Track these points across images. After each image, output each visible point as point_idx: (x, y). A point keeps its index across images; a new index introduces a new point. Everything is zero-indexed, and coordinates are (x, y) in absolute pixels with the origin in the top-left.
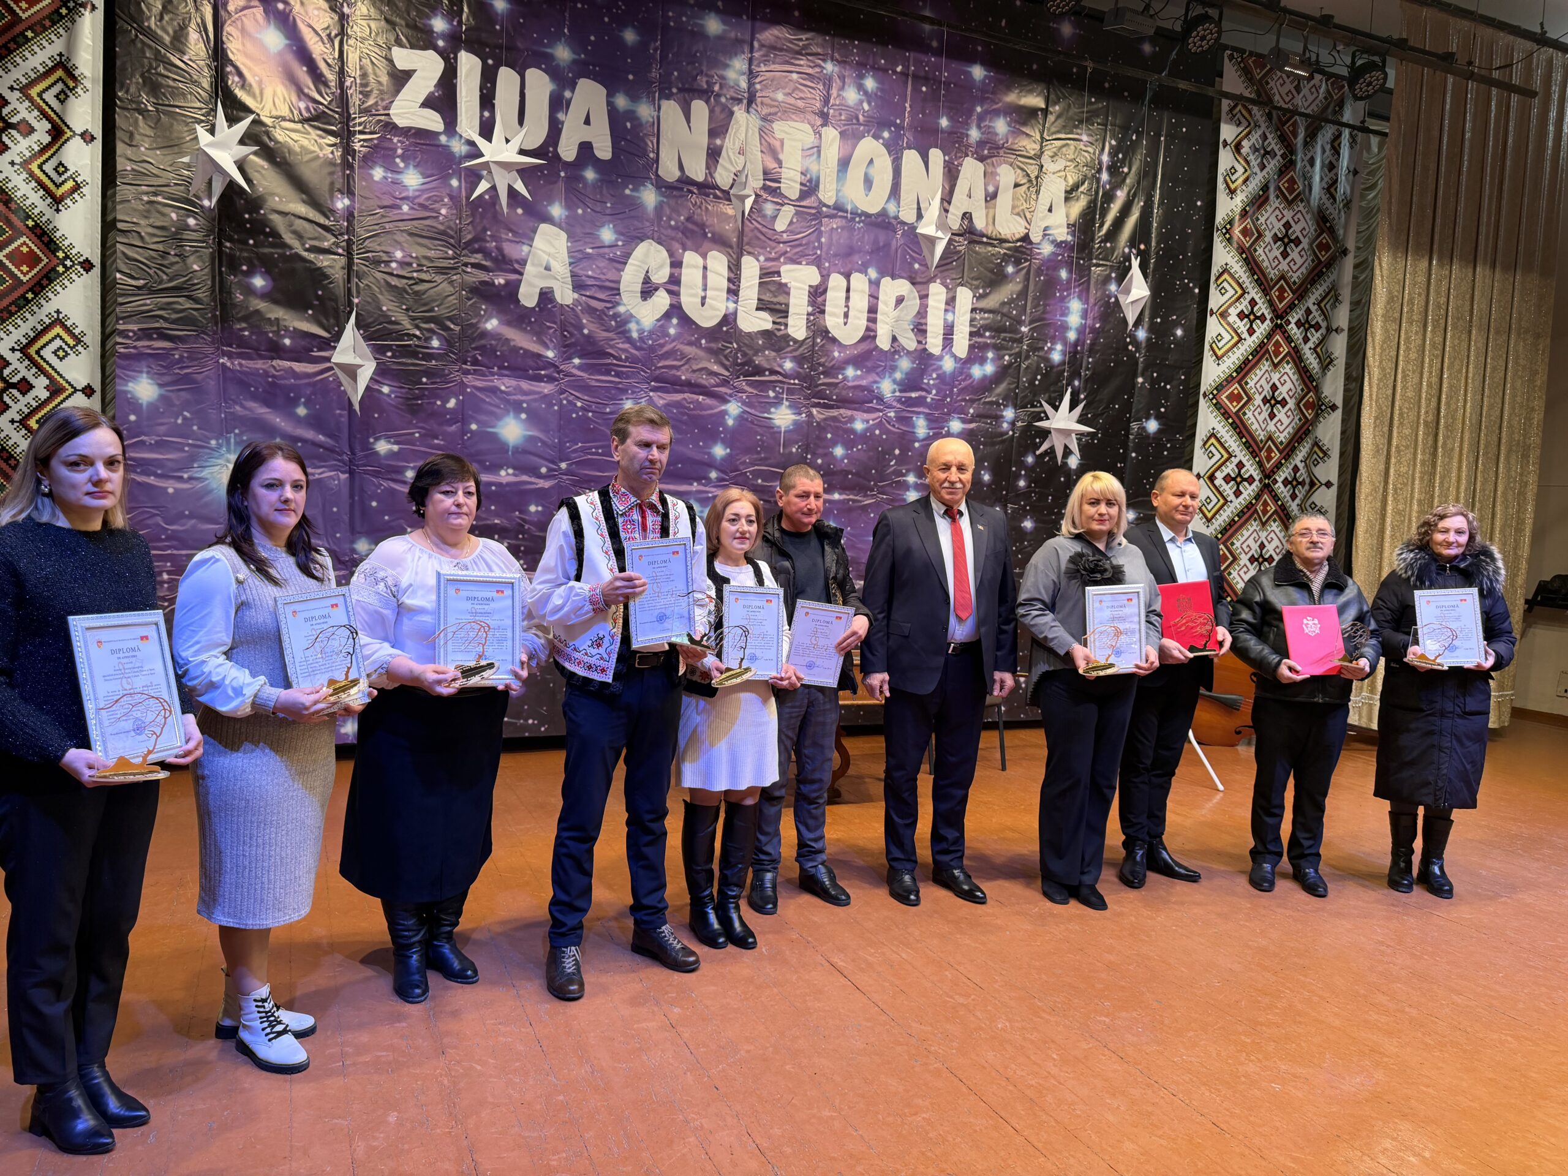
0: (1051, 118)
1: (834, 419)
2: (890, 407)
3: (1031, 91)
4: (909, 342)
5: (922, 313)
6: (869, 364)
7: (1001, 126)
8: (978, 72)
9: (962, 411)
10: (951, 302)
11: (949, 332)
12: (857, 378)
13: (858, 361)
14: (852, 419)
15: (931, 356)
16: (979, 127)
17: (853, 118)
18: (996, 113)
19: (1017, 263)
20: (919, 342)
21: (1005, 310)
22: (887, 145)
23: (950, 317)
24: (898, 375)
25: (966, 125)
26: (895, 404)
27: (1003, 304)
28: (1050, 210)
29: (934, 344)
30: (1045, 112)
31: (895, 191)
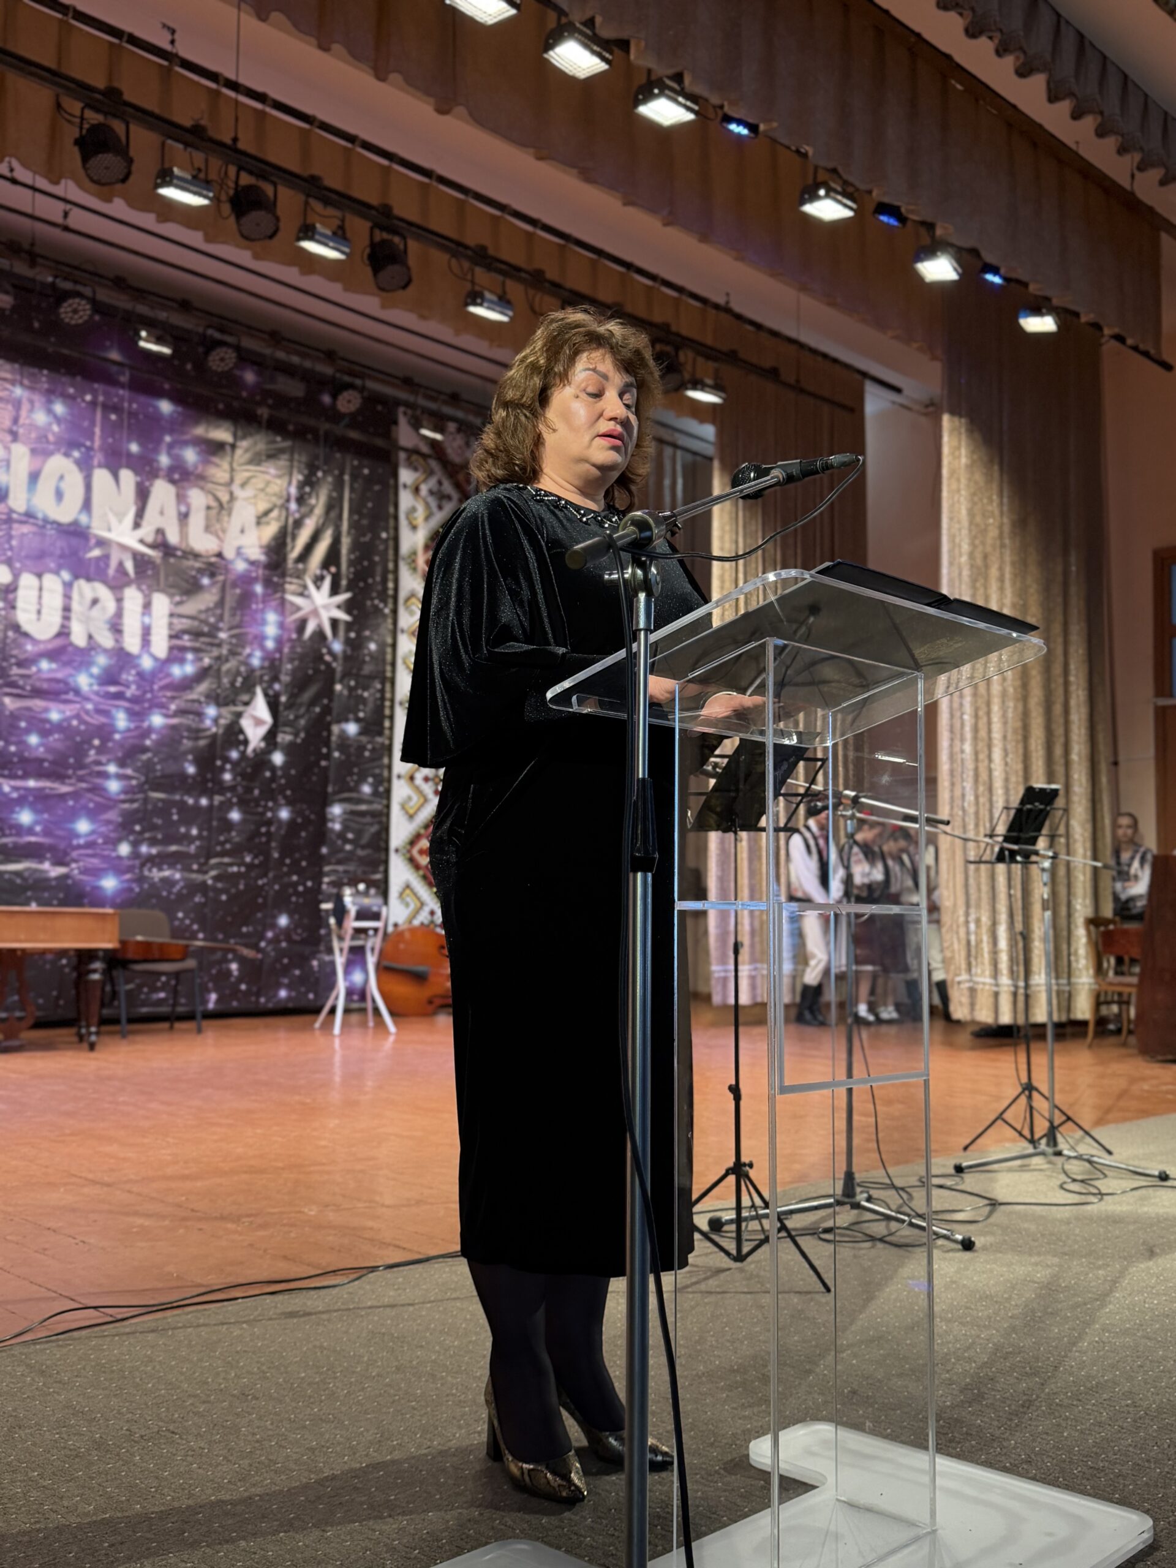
0: (239, 452)
1: (29, 709)
2: (87, 699)
3: (218, 427)
4: (106, 640)
5: (119, 614)
6: (65, 658)
7: (190, 455)
8: (166, 407)
9: (162, 706)
10: (147, 606)
11: (146, 632)
12: (51, 671)
13: (53, 655)
14: (46, 710)
15: (128, 655)
16: (169, 454)
17: (43, 437)
18: (185, 443)
19: (212, 575)
20: (117, 641)
21: (203, 616)
22: (78, 463)
23: (147, 620)
24: (95, 670)
25: (156, 450)
26: (93, 697)
27: (201, 612)
28: (242, 531)
29: (132, 643)
30: (233, 447)
31: (87, 505)
